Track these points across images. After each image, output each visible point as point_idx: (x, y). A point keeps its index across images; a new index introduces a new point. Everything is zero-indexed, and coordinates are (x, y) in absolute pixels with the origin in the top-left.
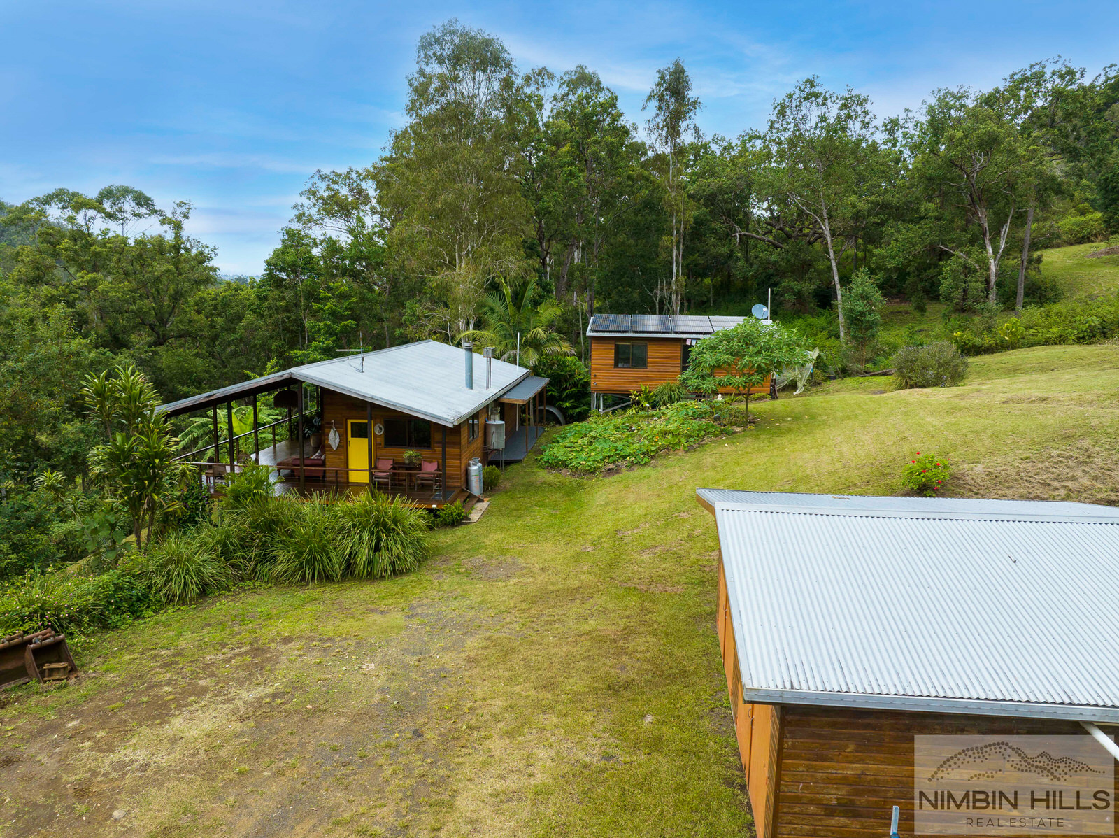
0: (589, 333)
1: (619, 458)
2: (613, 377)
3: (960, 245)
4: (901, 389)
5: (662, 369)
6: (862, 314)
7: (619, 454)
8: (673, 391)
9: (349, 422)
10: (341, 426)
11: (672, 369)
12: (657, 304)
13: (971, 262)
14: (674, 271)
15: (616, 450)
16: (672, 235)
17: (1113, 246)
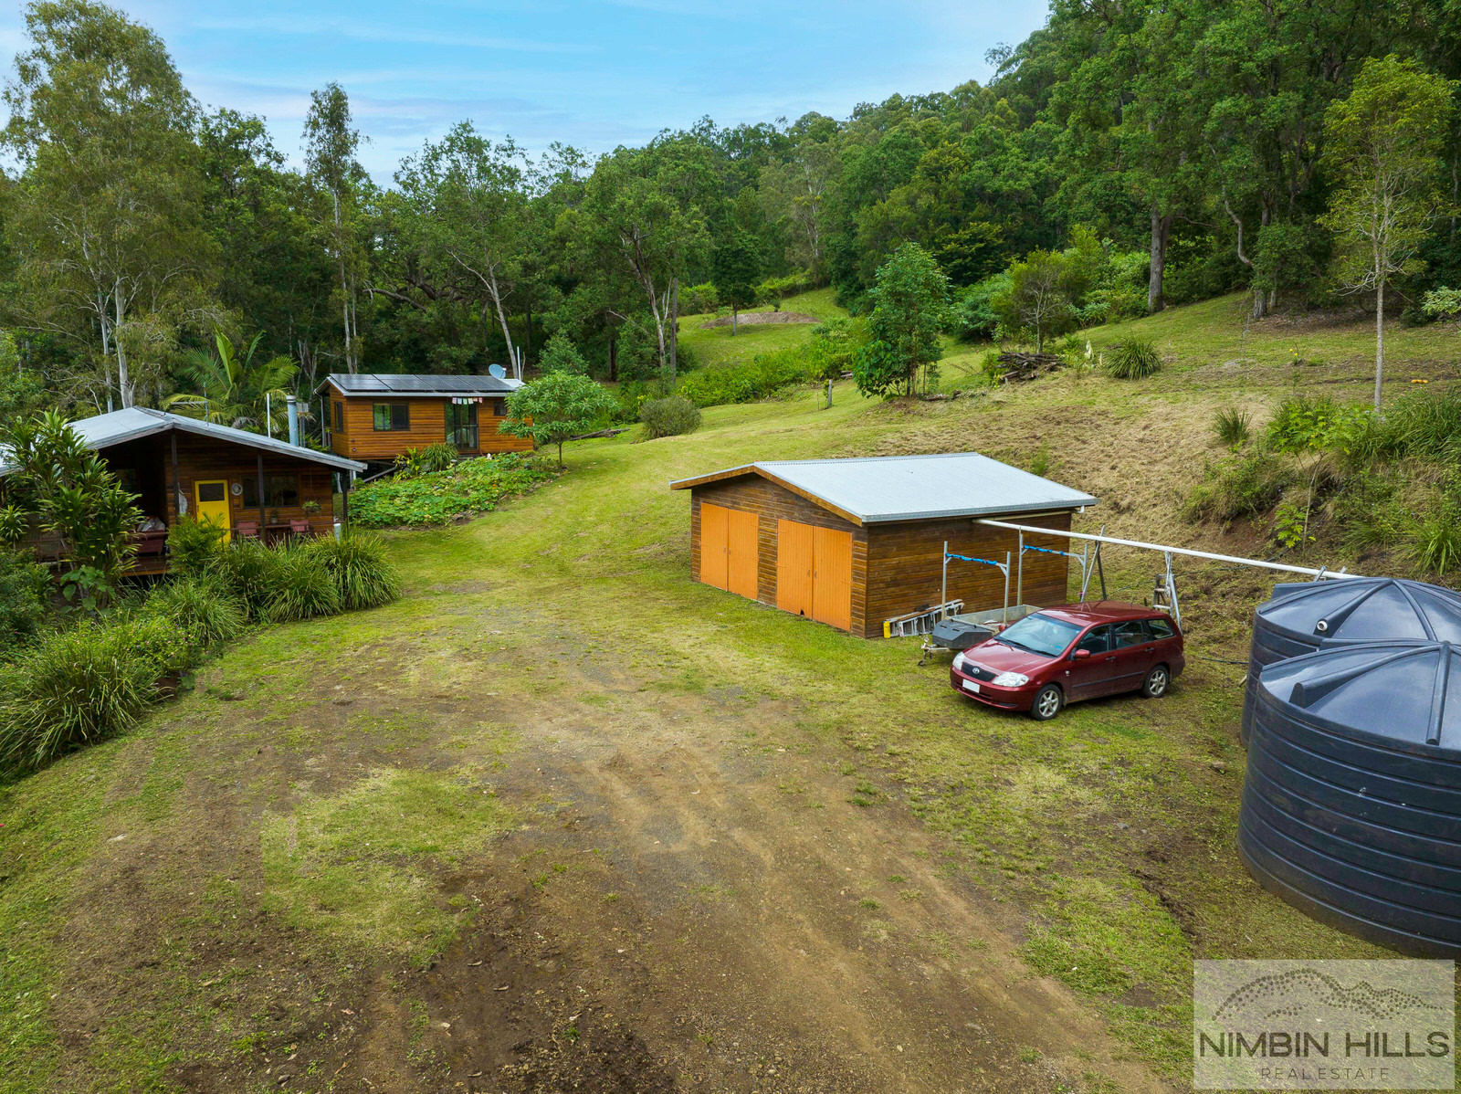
2: (374, 442)
3: (629, 310)
5: (426, 430)
9: (197, 484)
10: (188, 489)
11: (437, 430)
13: (642, 329)
14: (347, 330)
16: (342, 288)
17: (722, 317)
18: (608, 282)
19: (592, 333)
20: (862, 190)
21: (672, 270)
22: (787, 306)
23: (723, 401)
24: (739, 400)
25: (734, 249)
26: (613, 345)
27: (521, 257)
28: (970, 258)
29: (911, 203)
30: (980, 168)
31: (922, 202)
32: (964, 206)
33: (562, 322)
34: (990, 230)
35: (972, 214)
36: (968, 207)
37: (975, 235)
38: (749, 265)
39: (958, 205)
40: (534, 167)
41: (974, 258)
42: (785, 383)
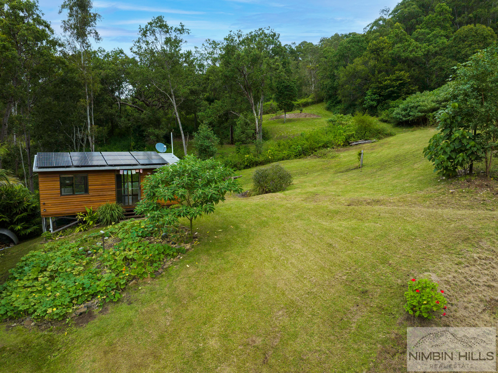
0: (35, 169)
1: (88, 297)
2: (60, 204)
3: (241, 111)
4: (260, 194)
5: (101, 193)
6: (208, 147)
7: (88, 293)
8: (113, 210)
11: (109, 193)
12: (74, 142)
13: (247, 120)
14: (89, 121)
15: (84, 289)
16: (86, 98)
17: (278, 115)
18: (230, 97)
19: (223, 123)
20: (338, 61)
21: (262, 91)
22: (306, 111)
23: (288, 158)
24: (296, 157)
25: (286, 85)
26: (232, 128)
27: (189, 87)
28: (396, 88)
29: (365, 63)
30: (398, 47)
31: (372, 63)
32: (391, 64)
33: (207, 117)
34: (404, 75)
35: (396, 68)
36: (394, 65)
37: (398, 77)
38: (292, 92)
39: (389, 64)
40: (198, 50)
41: (398, 87)
42: (319, 148)
